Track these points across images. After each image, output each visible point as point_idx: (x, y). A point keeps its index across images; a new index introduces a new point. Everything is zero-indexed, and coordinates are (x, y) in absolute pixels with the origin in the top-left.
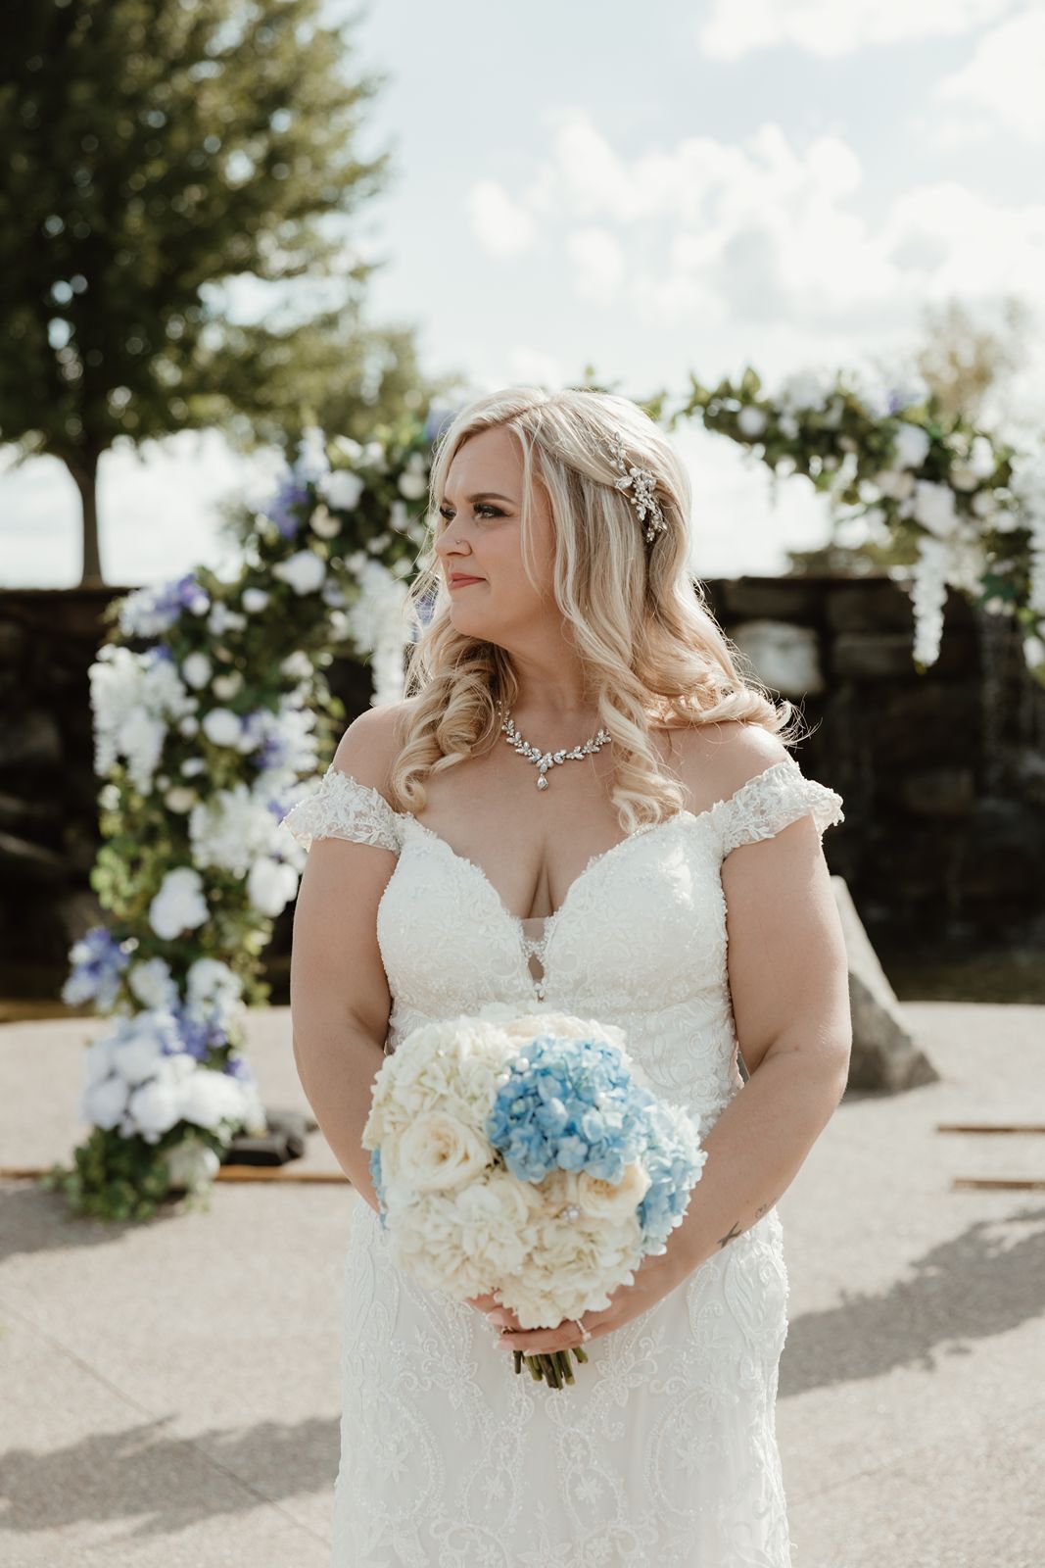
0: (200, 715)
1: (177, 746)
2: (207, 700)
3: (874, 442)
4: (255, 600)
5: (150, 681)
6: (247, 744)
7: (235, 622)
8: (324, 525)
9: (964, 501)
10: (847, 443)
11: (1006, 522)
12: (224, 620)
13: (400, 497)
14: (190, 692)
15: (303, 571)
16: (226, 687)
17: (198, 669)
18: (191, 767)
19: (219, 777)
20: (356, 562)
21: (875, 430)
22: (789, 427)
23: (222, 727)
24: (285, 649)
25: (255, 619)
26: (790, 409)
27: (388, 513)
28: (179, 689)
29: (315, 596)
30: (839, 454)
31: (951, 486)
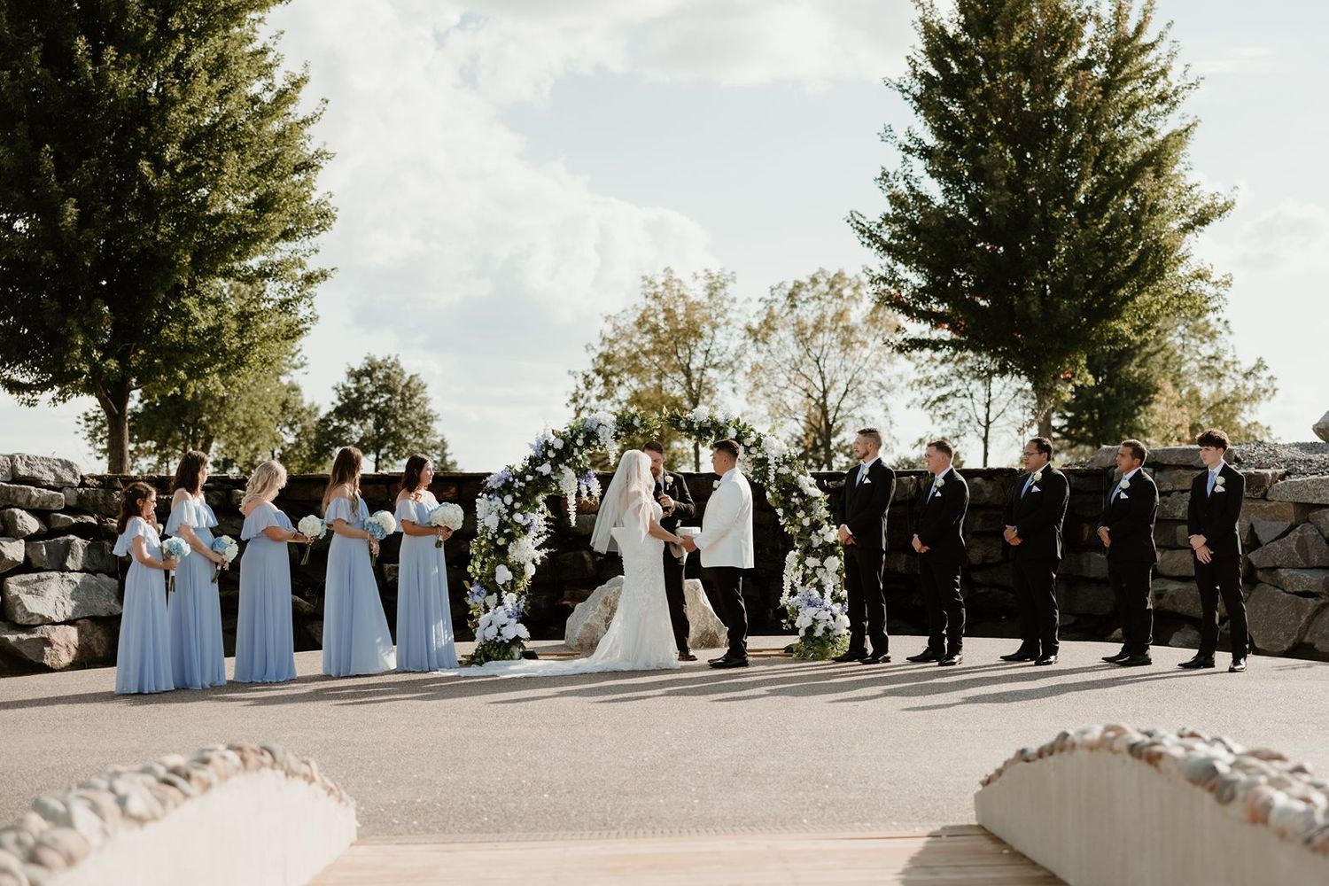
0: (510, 514)
1: (502, 525)
2: (511, 510)
3: (721, 432)
4: (529, 478)
5: (493, 503)
6: (524, 524)
7: (522, 484)
8: (551, 454)
9: (747, 449)
10: (713, 432)
11: (760, 456)
12: (518, 484)
13: (576, 446)
14: (506, 507)
15: (546, 469)
16: (517, 505)
17: (509, 499)
18: (506, 531)
19: (517, 534)
20: (561, 466)
21: (722, 428)
22: (696, 426)
23: (518, 517)
24: (536, 493)
25: (528, 483)
26: (696, 421)
27: (573, 451)
28: (503, 505)
29: (548, 476)
30: (711, 435)
31: (743, 445)
